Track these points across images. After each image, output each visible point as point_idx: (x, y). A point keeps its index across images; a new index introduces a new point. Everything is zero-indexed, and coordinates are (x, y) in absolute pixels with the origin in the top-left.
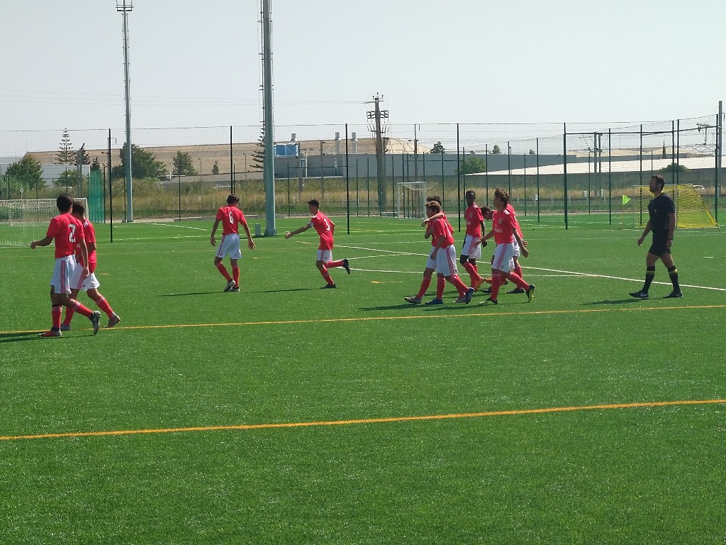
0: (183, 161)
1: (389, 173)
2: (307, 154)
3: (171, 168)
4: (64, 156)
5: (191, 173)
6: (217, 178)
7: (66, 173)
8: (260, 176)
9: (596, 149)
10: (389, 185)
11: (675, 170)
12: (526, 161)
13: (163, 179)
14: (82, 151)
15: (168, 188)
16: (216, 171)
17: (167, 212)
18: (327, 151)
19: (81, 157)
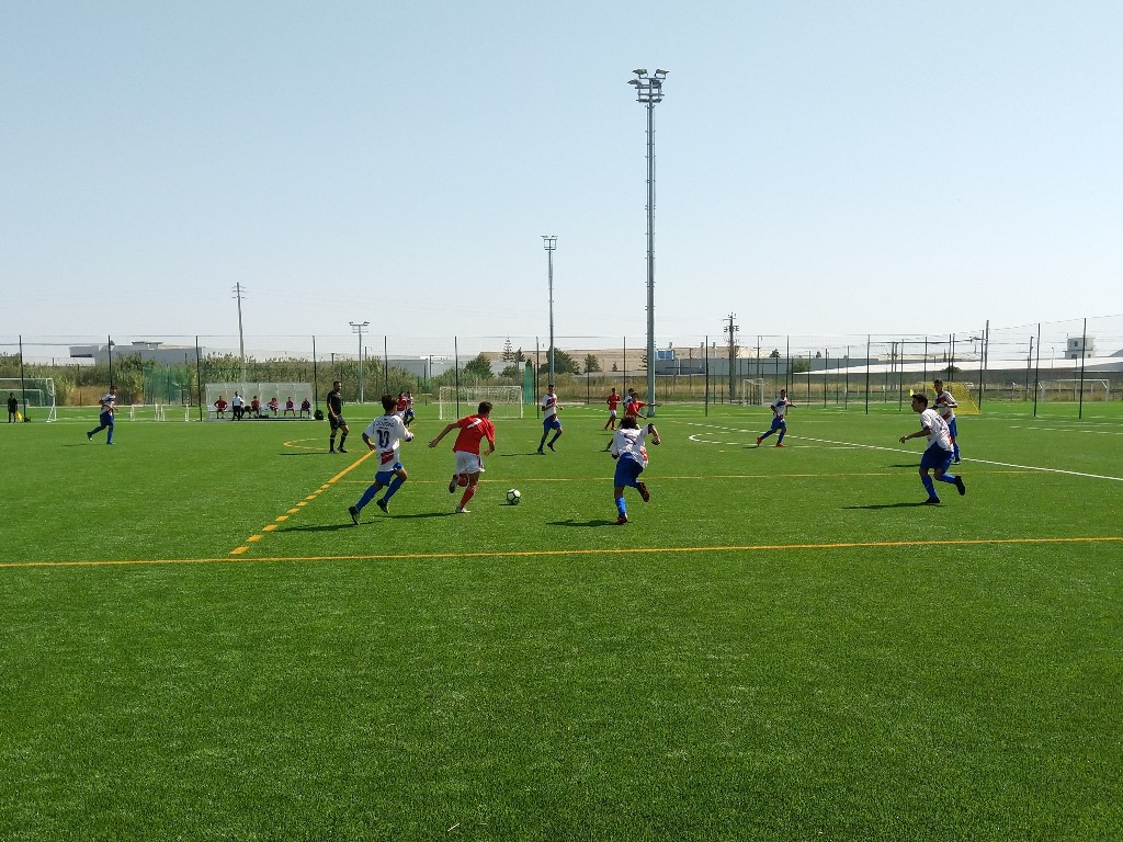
0: (591, 362)
1: (738, 372)
2: (679, 358)
3: (582, 366)
4: (507, 355)
5: (597, 370)
6: (616, 374)
7: (508, 368)
8: (645, 374)
9: (893, 355)
10: (738, 380)
11: (951, 370)
12: (838, 363)
13: (577, 373)
14: (520, 352)
15: (581, 380)
16: (615, 369)
17: (579, 398)
18: (694, 357)
19: (519, 356)
